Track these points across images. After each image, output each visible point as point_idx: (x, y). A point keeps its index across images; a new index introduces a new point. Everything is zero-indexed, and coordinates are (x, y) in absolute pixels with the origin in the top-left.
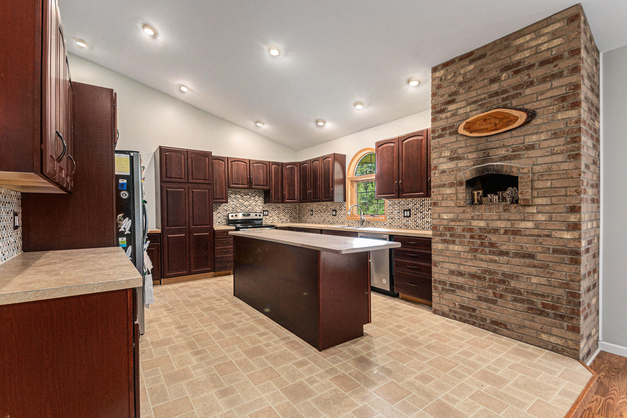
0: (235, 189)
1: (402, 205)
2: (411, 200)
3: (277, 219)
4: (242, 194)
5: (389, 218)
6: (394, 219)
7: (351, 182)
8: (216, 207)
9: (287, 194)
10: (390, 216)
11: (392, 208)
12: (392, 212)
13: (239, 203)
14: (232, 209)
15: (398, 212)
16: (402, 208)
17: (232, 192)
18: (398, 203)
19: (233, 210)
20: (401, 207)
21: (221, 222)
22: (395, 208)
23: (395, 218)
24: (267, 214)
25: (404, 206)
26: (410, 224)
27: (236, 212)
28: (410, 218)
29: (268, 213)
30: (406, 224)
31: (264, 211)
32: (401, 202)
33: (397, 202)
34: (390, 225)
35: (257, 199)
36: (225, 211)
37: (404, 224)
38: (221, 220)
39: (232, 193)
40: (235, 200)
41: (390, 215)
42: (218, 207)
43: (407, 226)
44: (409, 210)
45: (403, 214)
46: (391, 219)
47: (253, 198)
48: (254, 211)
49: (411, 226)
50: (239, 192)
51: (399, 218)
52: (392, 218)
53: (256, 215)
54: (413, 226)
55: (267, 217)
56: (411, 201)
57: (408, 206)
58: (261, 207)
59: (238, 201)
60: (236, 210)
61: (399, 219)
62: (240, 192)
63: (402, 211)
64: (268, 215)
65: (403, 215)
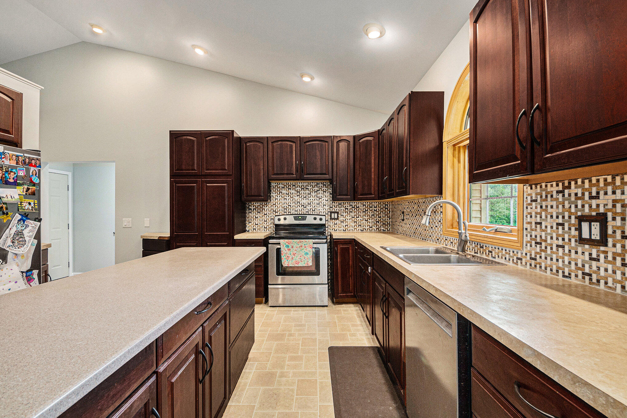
0: (287, 182)
1: (573, 198)
2: (609, 179)
3: (353, 224)
4: (298, 189)
5: (529, 239)
6: (544, 244)
7: (454, 150)
8: (262, 208)
9: (360, 187)
10: (534, 233)
11: (539, 210)
12: (540, 223)
13: (294, 201)
14: (283, 209)
15: (558, 224)
16: (573, 210)
17: (284, 186)
18: (558, 192)
19: (285, 211)
20: (567, 205)
21: (268, 228)
22: (549, 210)
23: (549, 241)
24: (336, 217)
25: (580, 203)
26: (602, 272)
27: (290, 213)
28: (602, 248)
29: (338, 216)
30: (587, 270)
31: (331, 213)
32: (569, 187)
33: (555, 189)
34: (533, 262)
35: (320, 195)
36: (274, 212)
37: (578, 268)
38: (268, 224)
39: (284, 188)
40: (287, 198)
41: (532, 230)
42: (263, 208)
43: (590, 275)
44: (602, 219)
45: (574, 232)
46: (537, 243)
47: (313, 194)
48: (317, 212)
49: (610, 280)
50: (293, 185)
51: (560, 242)
52: (538, 240)
53: (315, 219)
54: (615, 281)
55: (337, 222)
56: (606, 183)
57: (594, 203)
58: (327, 207)
59: (292, 199)
60: (290, 211)
61: (563, 247)
62: (295, 185)
63: (573, 220)
64: (338, 219)
65: (577, 233)
